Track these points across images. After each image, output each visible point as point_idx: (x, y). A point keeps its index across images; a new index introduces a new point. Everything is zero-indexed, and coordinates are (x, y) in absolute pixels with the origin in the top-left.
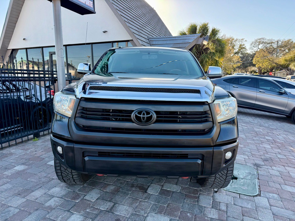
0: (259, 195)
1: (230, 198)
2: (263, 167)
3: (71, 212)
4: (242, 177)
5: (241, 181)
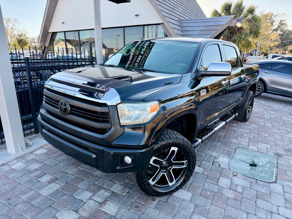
0: (275, 182)
1: (247, 182)
2: (284, 157)
3: (113, 181)
4: (261, 165)
5: (260, 168)
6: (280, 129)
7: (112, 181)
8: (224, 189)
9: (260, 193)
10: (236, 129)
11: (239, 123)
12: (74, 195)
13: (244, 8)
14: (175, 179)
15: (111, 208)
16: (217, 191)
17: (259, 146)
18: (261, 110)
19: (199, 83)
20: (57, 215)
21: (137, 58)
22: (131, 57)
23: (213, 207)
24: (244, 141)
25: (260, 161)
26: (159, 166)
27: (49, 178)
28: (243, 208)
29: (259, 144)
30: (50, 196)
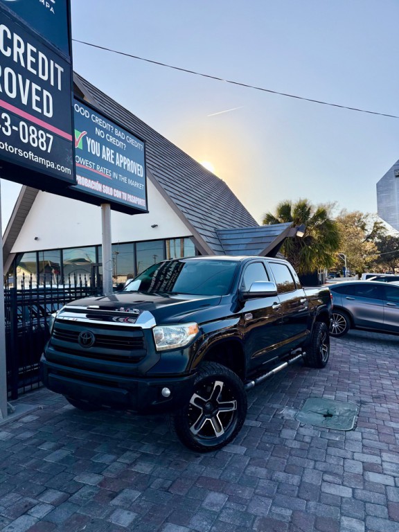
1: (317, 432)
2: (370, 404)
4: (338, 414)
5: (336, 418)
6: (369, 375)
7: (139, 442)
8: (287, 441)
9: (332, 441)
10: (308, 377)
11: (312, 370)
12: (91, 459)
13: (309, 209)
14: (224, 429)
15: (144, 468)
16: (278, 442)
17: (337, 395)
18: (347, 352)
19: (243, 307)
20: (75, 479)
21: (161, 284)
22: (153, 283)
23: (272, 458)
24: (317, 391)
25: (340, 410)
26: (201, 408)
27: (52, 445)
28: (310, 456)
29: (337, 392)
30: (59, 462)
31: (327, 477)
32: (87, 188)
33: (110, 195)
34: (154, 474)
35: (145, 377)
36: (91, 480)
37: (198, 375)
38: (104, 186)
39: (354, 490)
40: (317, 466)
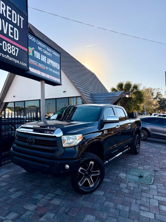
0: (153, 184)
1: (136, 185)
2: (159, 171)
4: (145, 176)
5: (145, 178)
6: (158, 158)
7: (55, 188)
8: (123, 189)
9: (143, 190)
10: (131, 159)
11: (133, 155)
12: (32, 197)
14: (94, 183)
15: (56, 202)
16: (119, 190)
18: (147, 147)
19: (103, 127)
20: (24, 207)
23: (116, 198)
24: (135, 165)
25: (146, 174)
26: (84, 174)
27: (15, 189)
28: (134, 197)
29: (144, 166)
30: (17, 198)
31: (142, 208)
32: (34, 73)
33: (44, 77)
34: (61, 205)
35: (57, 159)
36: (31, 207)
37: (82, 159)
38: (42, 72)
39: (155, 214)
40: (137, 202)
